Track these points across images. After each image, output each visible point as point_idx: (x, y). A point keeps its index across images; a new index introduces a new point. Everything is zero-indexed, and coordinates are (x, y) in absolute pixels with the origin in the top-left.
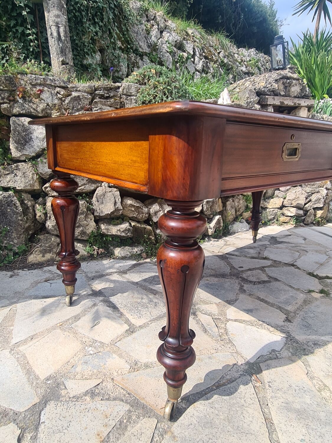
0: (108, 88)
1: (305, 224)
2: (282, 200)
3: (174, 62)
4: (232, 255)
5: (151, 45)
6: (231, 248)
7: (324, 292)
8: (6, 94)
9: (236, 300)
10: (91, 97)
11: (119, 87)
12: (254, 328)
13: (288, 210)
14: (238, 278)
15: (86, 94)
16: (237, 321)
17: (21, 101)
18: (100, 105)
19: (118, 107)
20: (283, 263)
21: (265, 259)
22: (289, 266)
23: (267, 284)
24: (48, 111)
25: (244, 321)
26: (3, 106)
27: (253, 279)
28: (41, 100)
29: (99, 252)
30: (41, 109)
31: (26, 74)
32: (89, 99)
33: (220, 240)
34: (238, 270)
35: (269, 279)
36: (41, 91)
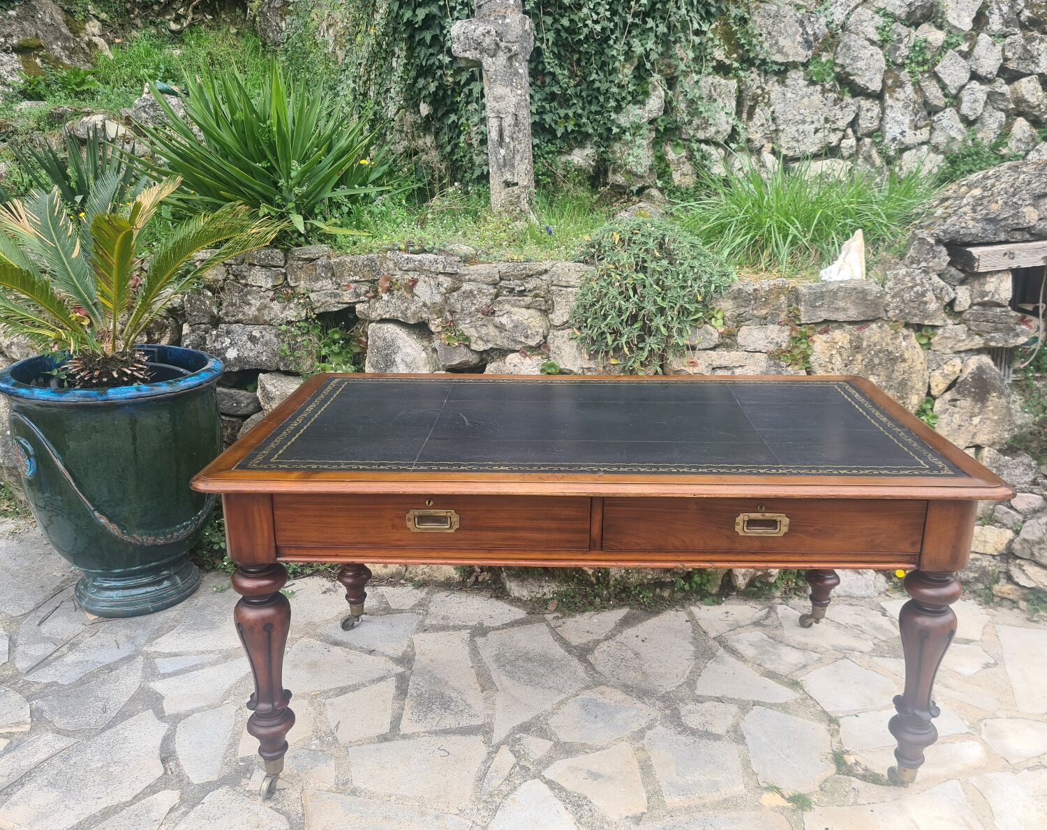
0: (522, 274)
2: (1009, 534)
3: (893, 67)
4: (733, 652)
5: (816, 39)
6: (757, 635)
7: (800, 802)
8: (364, 288)
9: (602, 748)
10: (493, 291)
11: (546, 271)
12: (560, 806)
13: (1020, 567)
14: (667, 708)
15: (485, 287)
16: (551, 784)
17: (385, 297)
18: (507, 307)
19: (543, 308)
20: (820, 708)
21: (795, 684)
22: (821, 721)
23: (704, 742)
24: (424, 316)
25: (561, 789)
26: (359, 307)
27: (693, 721)
28: (414, 295)
29: (480, 579)
30: (413, 312)
31: (400, 249)
32: (490, 294)
33: (760, 607)
34: (693, 691)
35: (728, 732)
36: (415, 282)
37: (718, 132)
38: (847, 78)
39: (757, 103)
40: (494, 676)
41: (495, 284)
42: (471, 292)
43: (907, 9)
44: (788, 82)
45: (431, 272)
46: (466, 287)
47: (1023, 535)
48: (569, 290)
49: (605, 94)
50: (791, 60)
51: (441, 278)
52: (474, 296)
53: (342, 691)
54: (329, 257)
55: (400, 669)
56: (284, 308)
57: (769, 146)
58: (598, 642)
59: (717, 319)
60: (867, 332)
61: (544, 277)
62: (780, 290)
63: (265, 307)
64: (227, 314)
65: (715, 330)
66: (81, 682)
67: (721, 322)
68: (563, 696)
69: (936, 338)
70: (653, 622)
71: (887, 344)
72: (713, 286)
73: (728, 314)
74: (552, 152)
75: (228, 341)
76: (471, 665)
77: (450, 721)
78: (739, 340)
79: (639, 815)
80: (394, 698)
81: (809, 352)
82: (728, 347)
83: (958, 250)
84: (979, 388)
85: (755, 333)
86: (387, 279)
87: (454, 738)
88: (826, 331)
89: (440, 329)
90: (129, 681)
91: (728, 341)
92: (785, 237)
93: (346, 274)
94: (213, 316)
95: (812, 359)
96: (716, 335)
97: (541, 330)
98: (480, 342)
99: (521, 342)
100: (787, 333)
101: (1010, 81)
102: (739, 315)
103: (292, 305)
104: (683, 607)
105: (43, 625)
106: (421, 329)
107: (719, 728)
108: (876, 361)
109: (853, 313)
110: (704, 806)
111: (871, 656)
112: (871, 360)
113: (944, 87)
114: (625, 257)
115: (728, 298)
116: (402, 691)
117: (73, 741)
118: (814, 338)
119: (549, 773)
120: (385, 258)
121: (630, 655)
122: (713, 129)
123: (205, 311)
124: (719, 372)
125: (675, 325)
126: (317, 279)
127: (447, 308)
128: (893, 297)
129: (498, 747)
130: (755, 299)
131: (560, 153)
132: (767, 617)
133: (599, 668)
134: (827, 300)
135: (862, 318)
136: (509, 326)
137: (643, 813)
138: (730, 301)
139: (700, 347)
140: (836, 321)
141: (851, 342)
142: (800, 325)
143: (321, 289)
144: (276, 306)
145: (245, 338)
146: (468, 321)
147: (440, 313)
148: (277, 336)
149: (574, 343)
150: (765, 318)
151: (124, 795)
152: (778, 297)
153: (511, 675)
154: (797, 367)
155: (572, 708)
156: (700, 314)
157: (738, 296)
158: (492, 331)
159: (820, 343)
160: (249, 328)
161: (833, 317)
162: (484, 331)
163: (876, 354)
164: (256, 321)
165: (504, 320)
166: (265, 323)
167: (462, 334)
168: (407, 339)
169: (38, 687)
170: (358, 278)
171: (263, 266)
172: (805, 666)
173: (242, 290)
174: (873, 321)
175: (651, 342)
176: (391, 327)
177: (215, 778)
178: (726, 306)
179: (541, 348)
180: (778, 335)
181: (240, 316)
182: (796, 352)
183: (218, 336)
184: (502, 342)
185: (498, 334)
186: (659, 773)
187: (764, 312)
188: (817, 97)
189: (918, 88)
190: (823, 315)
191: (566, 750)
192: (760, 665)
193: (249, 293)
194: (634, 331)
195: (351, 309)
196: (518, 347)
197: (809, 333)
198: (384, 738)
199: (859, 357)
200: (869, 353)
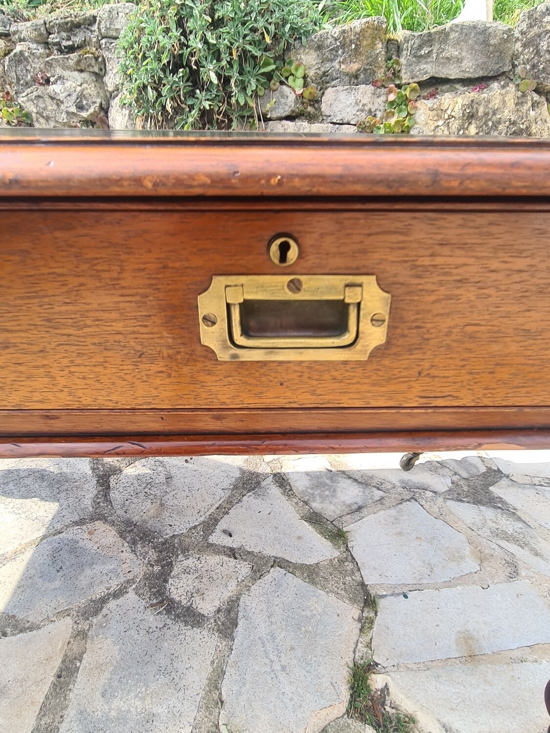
0: (67, 23)
10: (43, 51)
14: (159, 561)
15: (35, 46)
18: (59, 70)
19: (95, 69)
20: (359, 579)
21: (338, 536)
22: (353, 600)
23: (177, 627)
32: (41, 55)
34: (206, 537)
35: (219, 611)
41: (43, 41)
42: (23, 53)
46: (17, 48)
52: (26, 59)
59: (295, 78)
60: (485, 94)
61: (93, 27)
62: (375, 33)
65: (292, 92)
67: (300, 82)
71: (510, 111)
72: (288, 26)
73: (311, 73)
78: (324, 107)
81: (409, 123)
82: (310, 117)
85: (343, 96)
88: (433, 95)
91: (309, 109)
96: (292, 97)
97: (99, 101)
100: (384, 97)
102: (325, 74)
107: (207, 606)
109: (469, 67)
111: (445, 499)
115: (310, 48)
118: (418, 104)
125: (235, 76)
128: (525, 46)
130: (343, 46)
133: (113, 495)
134: (436, 45)
135: (480, 73)
138: (312, 52)
139: (274, 115)
140: (446, 80)
141: (463, 108)
142: (400, 85)
150: (356, 77)
152: (373, 45)
156: (273, 68)
157: (323, 44)
158: (49, 103)
159: (423, 111)
161: (443, 73)
162: (41, 104)
165: (58, 88)
167: (21, 109)
172: (360, 508)
174: (494, 78)
178: (308, 60)
180: (371, 99)
184: (61, 118)
185: (55, 107)
186: (78, 687)
187: (355, 66)
190: (429, 70)
192: (306, 503)
196: (73, 121)
197: (412, 96)
200: (486, 123)
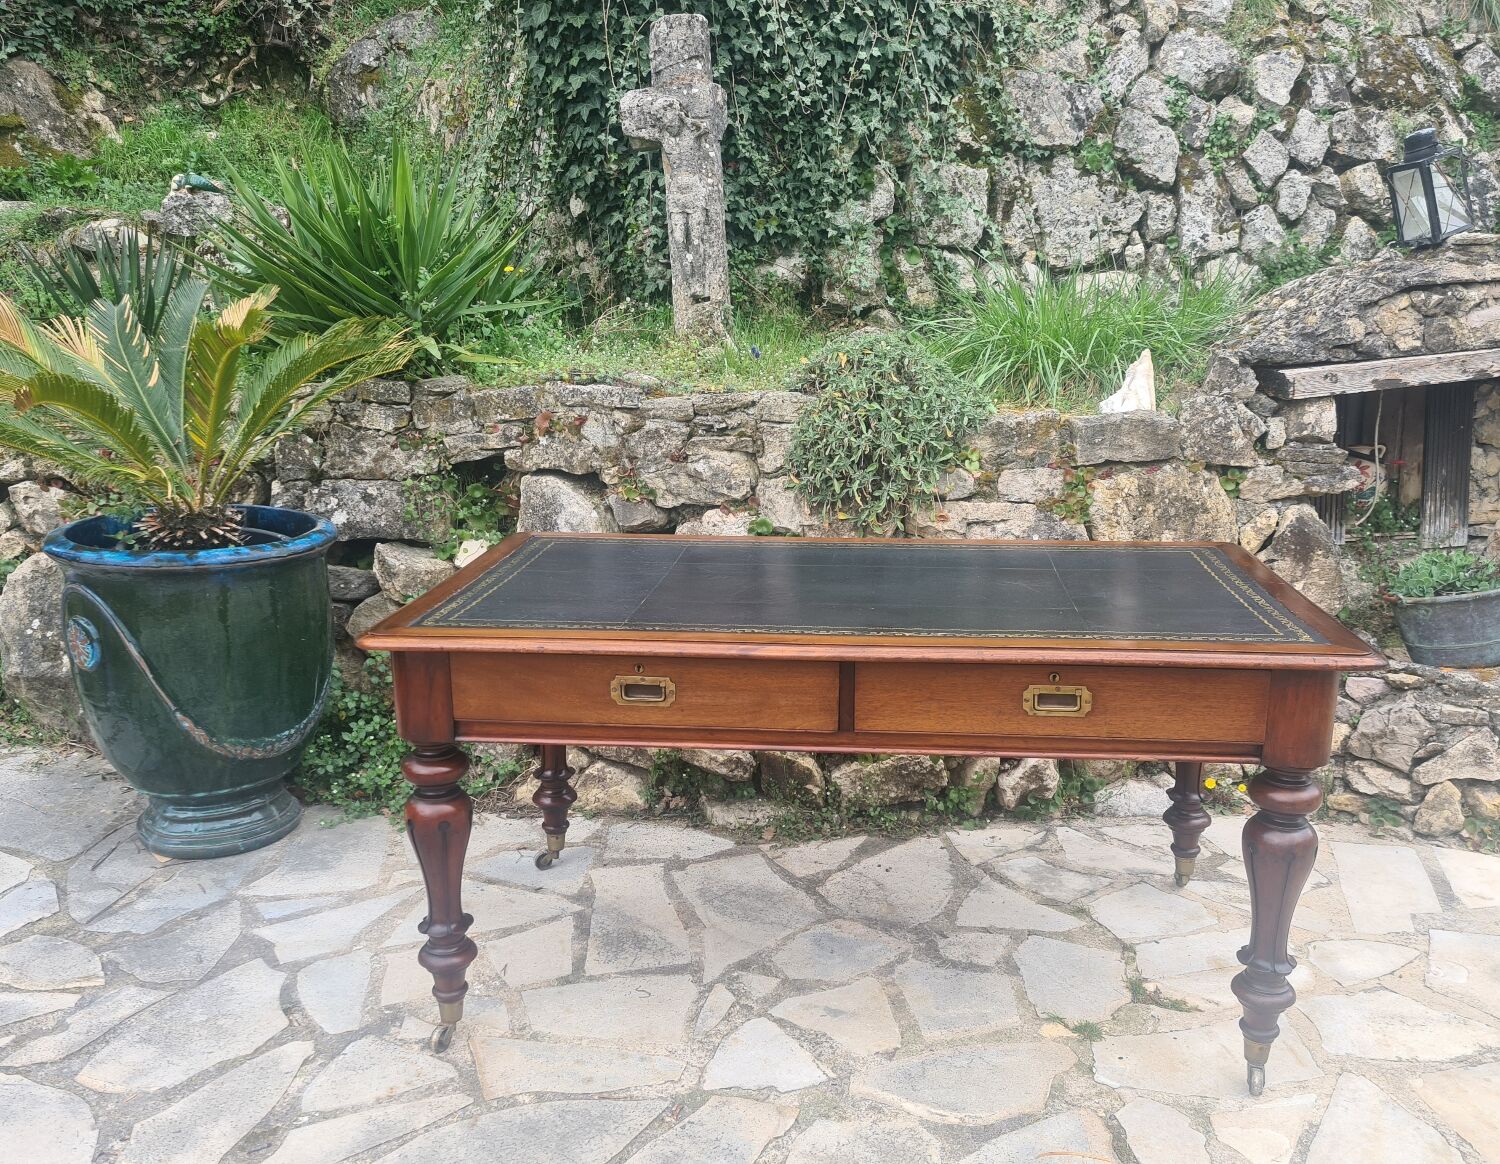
0: (722, 407)
1: (1417, 834)
2: (1344, 730)
3: (1189, 152)
4: (1003, 880)
5: (1089, 116)
6: (1032, 860)
7: (1088, 1032)
8: (515, 430)
9: (842, 984)
10: (686, 430)
11: (753, 404)
12: (795, 1044)
13: (1360, 770)
14: (921, 940)
15: (675, 424)
16: (780, 1022)
17: (543, 441)
18: (704, 450)
19: (750, 450)
20: (1111, 936)
21: (1080, 912)
22: (1112, 948)
23: (968, 974)
24: (595, 464)
25: (794, 1027)
26: (508, 454)
27: (954, 953)
28: (581, 438)
29: (672, 805)
30: (579, 459)
31: (562, 379)
32: (682, 434)
33: (1034, 830)
34: (952, 922)
35: (998, 963)
36: (582, 420)
37: (965, 236)
38: (1130, 166)
39: (1015, 198)
40: (699, 912)
41: (687, 421)
42: (657, 431)
43: (1206, 78)
44: (1054, 171)
45: (604, 407)
46: (650, 425)
47: (1361, 728)
48: (784, 426)
49: (816, 186)
50: (1057, 143)
51: (617, 415)
52: (661, 437)
53: (506, 932)
54: (469, 390)
55: (577, 908)
56: (410, 458)
57: (1031, 254)
58: (829, 873)
59: (971, 461)
60: (1159, 475)
61: (751, 411)
62: (1050, 423)
63: (384, 456)
64: (332, 467)
65: (969, 475)
66: (162, 931)
67: (976, 465)
68: (789, 931)
69: (1246, 483)
70: (899, 850)
71: (1185, 490)
72: (966, 419)
73: (985, 455)
74: (748, 262)
75: (334, 501)
76: (668, 900)
77: (647, 961)
78: (1000, 487)
79: (891, 1050)
80: (574, 939)
81: (1088, 501)
82: (986, 497)
83: (1269, 373)
84: (1301, 544)
85: (1020, 478)
86: (548, 417)
87: (654, 978)
88: (1108, 475)
89: (616, 480)
90: (225, 930)
91: (986, 489)
92: (1055, 364)
93: (492, 412)
94: (314, 470)
95: (1092, 510)
96: (971, 481)
97: (748, 479)
98: (669, 497)
99: (723, 495)
100: (1061, 478)
101: (1340, 171)
102: (999, 456)
103: (420, 454)
104: (937, 832)
105: (97, 871)
106: (590, 482)
107: (987, 960)
108: (1172, 511)
109: (1141, 451)
110: (970, 1038)
112: (1166, 510)
113: (1255, 178)
114: (854, 383)
115: (985, 435)
116: (583, 928)
117: (163, 994)
118: (1094, 484)
119: (777, 1012)
120: (543, 391)
121: (871, 886)
122: (958, 232)
123: (303, 464)
124: (976, 529)
125: (920, 468)
126: (453, 419)
127: (625, 453)
128: (1190, 431)
129: (710, 987)
130: (1019, 435)
131: (759, 262)
132: (1044, 841)
133: (833, 902)
134: (1108, 435)
135: (1153, 458)
136: (707, 474)
137: (896, 1049)
138: (987, 438)
139: (950, 496)
140: (1120, 462)
141: (1139, 488)
142: (1076, 468)
143: (458, 433)
144: (399, 455)
145: (357, 497)
146: (653, 469)
147: (616, 459)
148: (401, 493)
149: (791, 494)
150: (1032, 460)
151: (243, 1048)
152: (1047, 433)
153: (722, 911)
154: (1073, 521)
155: (802, 943)
156: (951, 455)
157: (998, 432)
158: (685, 481)
159: (1101, 489)
160: (362, 484)
161: (1117, 457)
162: (674, 481)
163: (1171, 503)
164: (371, 476)
165: (700, 467)
166: (384, 477)
167: (646, 486)
168: (573, 494)
169: (107, 938)
170: (507, 417)
171: (381, 403)
172: (1092, 892)
173: (353, 435)
174: (1166, 461)
175: (890, 490)
176: (551, 481)
177: (355, 1027)
178: (983, 445)
179: (749, 502)
180: (1048, 480)
181: (350, 469)
182: (1072, 501)
183: (320, 495)
184: (698, 495)
185: (691, 484)
186: (914, 1007)
187: (1031, 451)
188: (1092, 192)
189: (1222, 179)
190: (1105, 454)
191: (799, 987)
192: (1036, 893)
193: (362, 438)
194: (868, 474)
195: (498, 457)
196: (719, 501)
197: (1088, 477)
198: (565, 981)
199: (1151, 507)
200: (1163, 501)
